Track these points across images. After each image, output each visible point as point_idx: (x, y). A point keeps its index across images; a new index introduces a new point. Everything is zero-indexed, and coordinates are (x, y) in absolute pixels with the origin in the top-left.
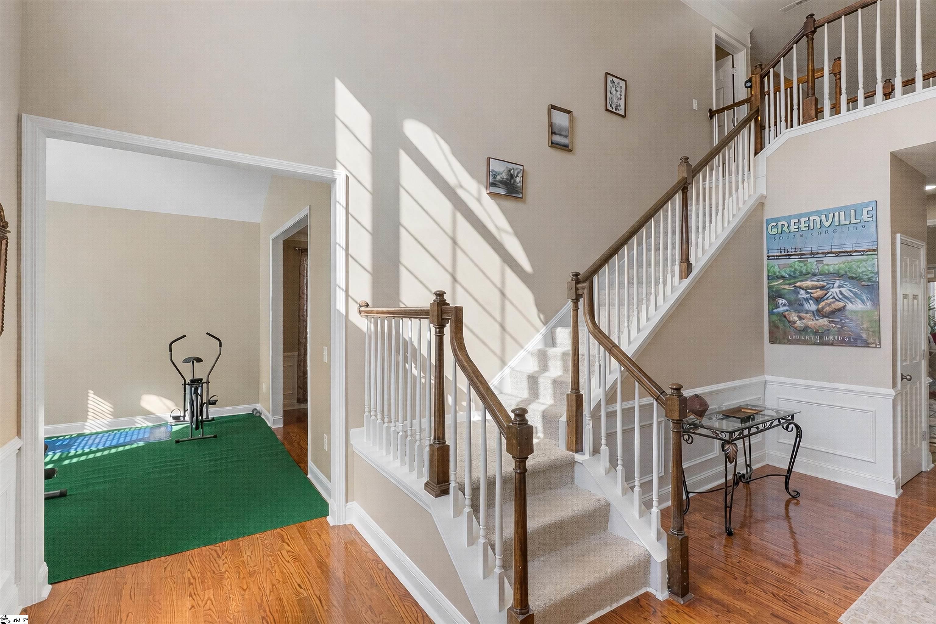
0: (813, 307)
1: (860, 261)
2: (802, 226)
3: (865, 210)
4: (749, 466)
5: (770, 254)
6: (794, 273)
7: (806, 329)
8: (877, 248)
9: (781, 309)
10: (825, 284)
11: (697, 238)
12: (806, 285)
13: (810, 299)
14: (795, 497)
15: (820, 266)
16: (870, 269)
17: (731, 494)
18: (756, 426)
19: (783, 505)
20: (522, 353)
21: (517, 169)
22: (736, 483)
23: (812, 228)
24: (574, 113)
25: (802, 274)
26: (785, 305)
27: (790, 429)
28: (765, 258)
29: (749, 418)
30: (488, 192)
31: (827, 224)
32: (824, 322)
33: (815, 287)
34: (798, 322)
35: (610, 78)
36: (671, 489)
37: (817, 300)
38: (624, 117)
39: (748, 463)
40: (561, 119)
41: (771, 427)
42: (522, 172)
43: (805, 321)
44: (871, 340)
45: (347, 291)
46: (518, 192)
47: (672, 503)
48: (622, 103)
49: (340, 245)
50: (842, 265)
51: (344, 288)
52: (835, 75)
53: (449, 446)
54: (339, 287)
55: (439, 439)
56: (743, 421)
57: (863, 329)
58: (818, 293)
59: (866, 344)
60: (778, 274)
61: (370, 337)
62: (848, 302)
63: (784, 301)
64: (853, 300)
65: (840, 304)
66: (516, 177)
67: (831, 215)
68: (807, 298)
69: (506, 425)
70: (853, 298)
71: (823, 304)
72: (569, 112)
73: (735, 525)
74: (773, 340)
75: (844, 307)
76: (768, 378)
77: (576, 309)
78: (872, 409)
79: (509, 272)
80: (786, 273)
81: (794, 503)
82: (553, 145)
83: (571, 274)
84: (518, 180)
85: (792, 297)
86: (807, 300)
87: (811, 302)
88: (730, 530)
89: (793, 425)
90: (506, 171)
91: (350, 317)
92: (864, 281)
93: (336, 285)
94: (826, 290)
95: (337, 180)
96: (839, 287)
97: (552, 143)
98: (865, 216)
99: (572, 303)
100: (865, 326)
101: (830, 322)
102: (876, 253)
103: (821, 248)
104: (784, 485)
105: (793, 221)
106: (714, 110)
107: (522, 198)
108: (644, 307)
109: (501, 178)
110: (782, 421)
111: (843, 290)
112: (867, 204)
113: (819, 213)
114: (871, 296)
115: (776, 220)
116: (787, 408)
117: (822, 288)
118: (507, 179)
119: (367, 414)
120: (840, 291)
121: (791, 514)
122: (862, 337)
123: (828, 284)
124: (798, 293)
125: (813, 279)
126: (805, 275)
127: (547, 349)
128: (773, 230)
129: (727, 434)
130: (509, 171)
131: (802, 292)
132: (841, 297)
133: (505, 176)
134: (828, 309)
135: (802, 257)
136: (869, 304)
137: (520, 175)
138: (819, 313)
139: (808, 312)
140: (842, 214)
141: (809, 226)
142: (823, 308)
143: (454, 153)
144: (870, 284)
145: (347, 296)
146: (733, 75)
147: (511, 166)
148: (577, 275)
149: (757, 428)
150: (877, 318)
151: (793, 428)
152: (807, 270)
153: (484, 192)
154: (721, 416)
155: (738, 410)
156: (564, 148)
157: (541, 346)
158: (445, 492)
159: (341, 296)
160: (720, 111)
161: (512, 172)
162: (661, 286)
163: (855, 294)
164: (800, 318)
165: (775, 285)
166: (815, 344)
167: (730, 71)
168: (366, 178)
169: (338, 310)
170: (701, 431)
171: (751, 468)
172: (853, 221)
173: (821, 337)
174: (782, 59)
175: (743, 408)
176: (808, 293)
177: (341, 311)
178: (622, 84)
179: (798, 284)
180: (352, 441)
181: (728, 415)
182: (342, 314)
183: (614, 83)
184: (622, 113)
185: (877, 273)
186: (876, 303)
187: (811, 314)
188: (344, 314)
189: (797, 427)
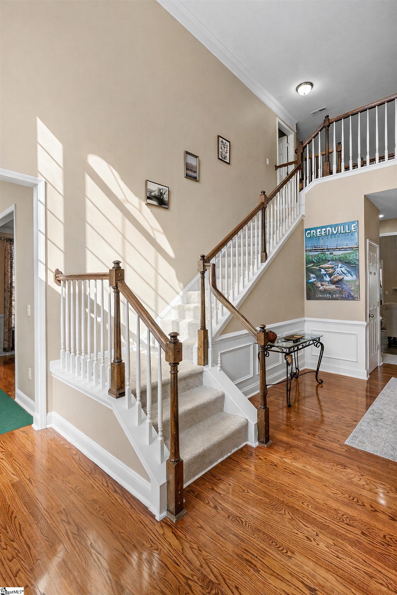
0: (328, 279)
1: (351, 253)
2: (323, 233)
3: (353, 225)
4: (297, 368)
5: (307, 249)
6: (319, 260)
7: (325, 291)
8: (358, 246)
9: (313, 280)
10: (334, 266)
11: (270, 238)
12: (325, 266)
13: (327, 274)
14: (321, 383)
15: (332, 256)
16: (355, 258)
17: (290, 383)
18: (302, 345)
19: (315, 388)
20: (168, 308)
21: (165, 189)
22: (292, 378)
23: (327, 234)
24: (200, 158)
25: (323, 260)
26: (314, 278)
27: (318, 346)
28: (305, 251)
29: (297, 340)
30: (146, 203)
31: (335, 232)
32: (333, 287)
33: (329, 268)
34: (321, 287)
35: (221, 139)
36: (259, 383)
37: (330, 275)
38: (229, 164)
39: (297, 367)
40: (192, 161)
41: (309, 345)
42: (168, 191)
43: (324, 287)
44: (355, 296)
45: (46, 265)
46: (165, 204)
47: (260, 391)
48: (228, 155)
49: (41, 232)
50: (342, 256)
51: (44, 263)
52: (338, 152)
53: (124, 363)
54: (41, 262)
55: (117, 359)
56: (294, 342)
57: (352, 291)
58: (331, 271)
59: (354, 299)
60: (311, 260)
61: (64, 299)
62: (345, 275)
63: (314, 276)
64: (347, 275)
65: (340, 277)
66: (164, 195)
67: (337, 227)
68: (325, 274)
69: (165, 343)
70: (347, 274)
71: (332, 277)
72: (197, 157)
73: (292, 401)
74: (309, 298)
75: (343, 278)
76: (306, 319)
77: (203, 278)
78: (356, 333)
79: (160, 257)
80: (315, 260)
81: (320, 387)
82: (187, 176)
83: (200, 256)
84: (165, 196)
85: (318, 273)
86: (325, 275)
87: (327, 276)
88: (290, 404)
89: (319, 344)
90: (157, 190)
91: (49, 283)
92: (352, 264)
93: (38, 260)
94: (335, 269)
95: (38, 185)
96: (341, 267)
97: (187, 175)
98: (353, 228)
99: (200, 274)
100: (353, 289)
101: (336, 287)
102: (358, 249)
103: (332, 246)
104: (315, 377)
105: (319, 230)
106: (278, 165)
107: (168, 208)
108: (242, 277)
109: (154, 194)
110: (314, 342)
111: (343, 269)
112: (353, 222)
113: (331, 226)
114: (355, 272)
115: (310, 229)
116: (316, 334)
117: (332, 268)
118: (158, 195)
119: (62, 350)
120: (341, 270)
121: (319, 392)
122: (351, 294)
123: (335, 266)
124: (321, 271)
125: (328, 263)
126: (324, 261)
127: (184, 305)
128: (309, 235)
129: (288, 350)
130: (160, 190)
131: (323, 270)
132: (341, 273)
133: (157, 193)
134: (335, 280)
135: (323, 251)
136: (354, 276)
137: (167, 193)
138: (332, 282)
139: (326, 281)
140: (342, 227)
141: (326, 233)
142: (333, 279)
143: (122, 179)
144: (355, 266)
145: (46, 269)
146: (288, 147)
147: (161, 187)
148: (203, 257)
149: (303, 345)
150: (358, 284)
151: (319, 345)
152: (325, 258)
153: (144, 204)
154: (283, 340)
155: (292, 336)
156: (194, 179)
157: (180, 303)
158: (122, 394)
159: (42, 268)
160: (281, 166)
161: (161, 191)
162: (251, 266)
163: (348, 271)
164: (322, 285)
165: (309, 267)
166: (329, 299)
167: (286, 145)
168: (60, 186)
169: (40, 278)
170: (273, 349)
171: (298, 370)
172: (347, 231)
173: (332, 296)
174: (313, 139)
175: (295, 335)
176: (326, 271)
177: (42, 279)
178: (228, 144)
179: (321, 266)
180: (51, 369)
181: (287, 339)
182: (43, 281)
183: (223, 142)
184: (228, 161)
185: (358, 260)
186: (358, 276)
187: (328, 283)
188: (45, 281)
189: (322, 344)
